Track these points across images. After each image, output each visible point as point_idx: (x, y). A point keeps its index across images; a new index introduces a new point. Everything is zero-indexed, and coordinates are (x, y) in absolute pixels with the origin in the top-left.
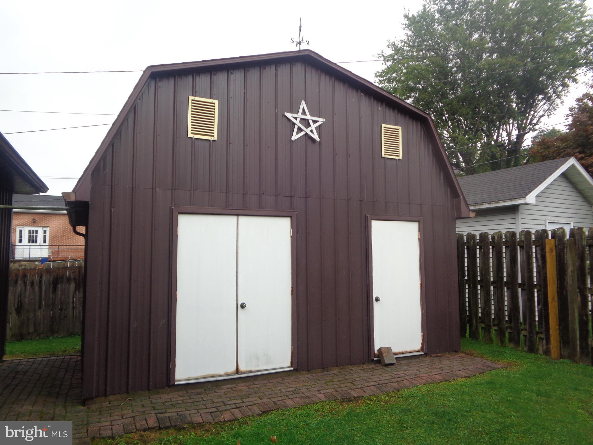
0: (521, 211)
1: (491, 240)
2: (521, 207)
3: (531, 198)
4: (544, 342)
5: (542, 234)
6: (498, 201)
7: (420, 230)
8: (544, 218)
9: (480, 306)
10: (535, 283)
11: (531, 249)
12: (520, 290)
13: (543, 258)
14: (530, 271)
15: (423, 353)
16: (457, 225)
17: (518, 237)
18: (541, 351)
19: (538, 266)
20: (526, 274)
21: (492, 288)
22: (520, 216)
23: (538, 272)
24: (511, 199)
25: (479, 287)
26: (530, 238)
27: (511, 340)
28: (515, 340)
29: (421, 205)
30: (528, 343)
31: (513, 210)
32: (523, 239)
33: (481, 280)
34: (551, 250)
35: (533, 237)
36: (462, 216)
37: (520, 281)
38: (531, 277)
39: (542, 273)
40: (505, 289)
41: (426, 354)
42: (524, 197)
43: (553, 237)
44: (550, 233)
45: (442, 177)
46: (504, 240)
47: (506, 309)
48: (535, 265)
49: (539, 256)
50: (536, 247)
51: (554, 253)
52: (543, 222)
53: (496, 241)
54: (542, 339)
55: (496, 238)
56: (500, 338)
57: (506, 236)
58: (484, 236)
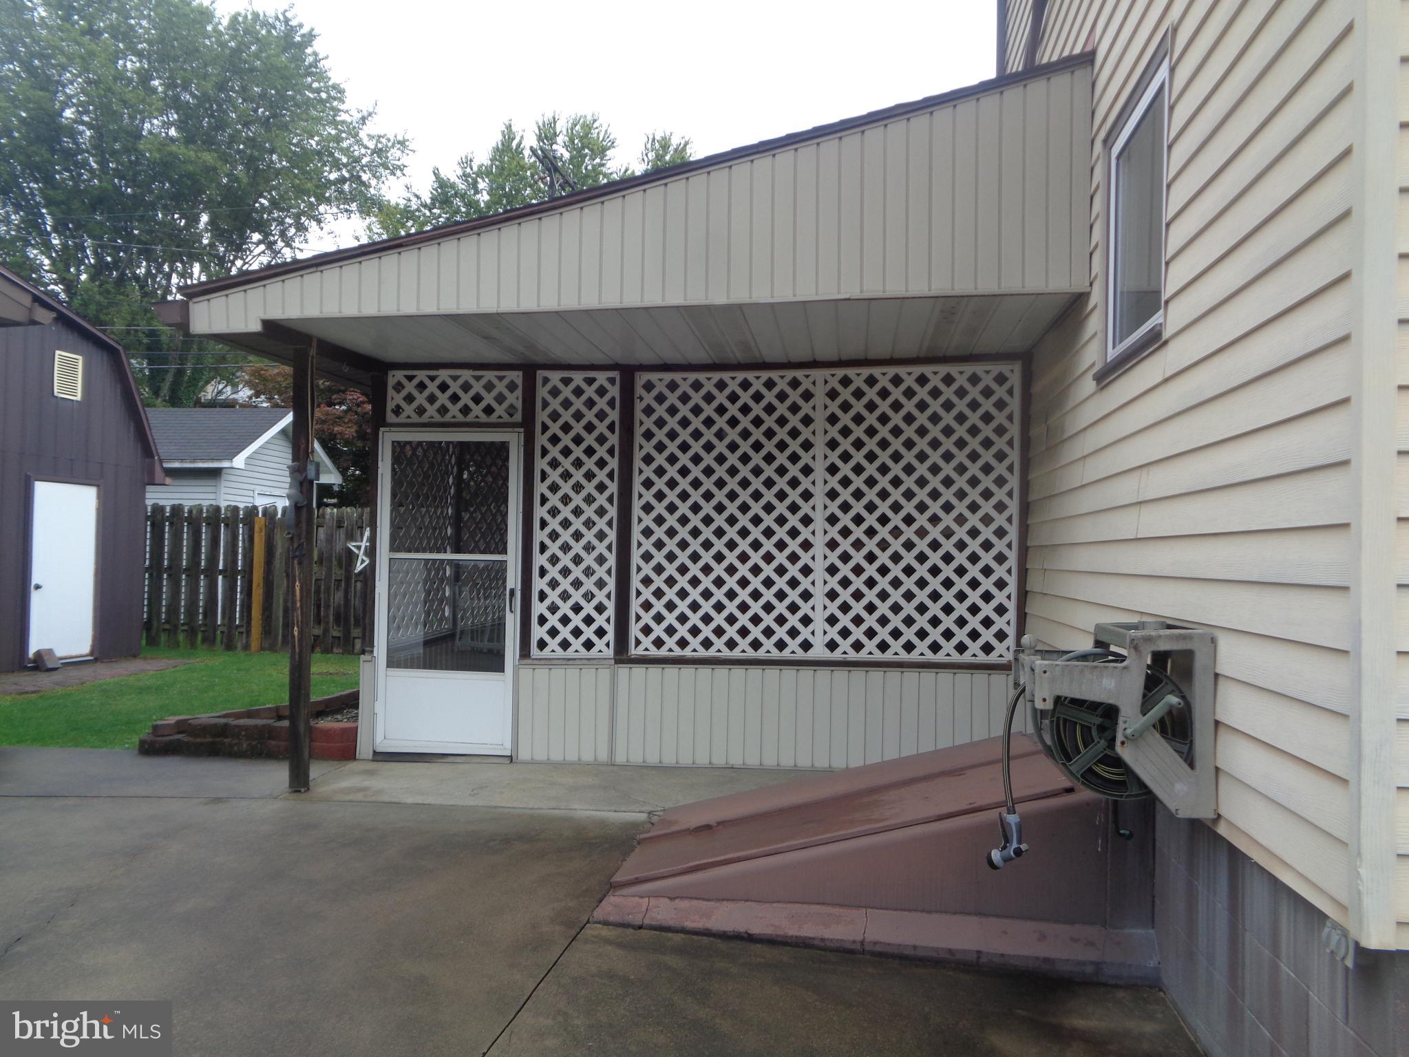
0: (224, 476)
1: (186, 515)
2: (224, 471)
3: (239, 461)
4: (244, 635)
5: (252, 511)
6: (194, 461)
7: (99, 497)
8: (252, 487)
9: (164, 603)
10: (239, 568)
11: (238, 528)
12: (220, 577)
13: (251, 539)
14: (235, 553)
15: (92, 658)
16: (148, 495)
17: (223, 512)
18: (239, 645)
19: (244, 548)
20: (229, 558)
21: (184, 576)
22: (224, 483)
23: (244, 556)
24: (213, 460)
25: (165, 576)
26: (238, 515)
27: (204, 640)
28: (209, 640)
29: (101, 463)
30: (225, 640)
31: (215, 474)
32: (229, 515)
33: (170, 567)
34: (261, 529)
35: (241, 512)
36: (156, 482)
37: (221, 568)
38: (235, 562)
39: (248, 556)
40: (202, 577)
41: (96, 660)
42: (231, 459)
43: (264, 514)
44: (260, 509)
45: (132, 429)
46: (204, 515)
47: (201, 604)
48: (240, 545)
49: (246, 536)
50: (244, 525)
51: (263, 534)
52: (251, 493)
53: (194, 516)
54: (242, 633)
55: (194, 512)
56: (191, 640)
57: (208, 510)
58: (177, 510)
